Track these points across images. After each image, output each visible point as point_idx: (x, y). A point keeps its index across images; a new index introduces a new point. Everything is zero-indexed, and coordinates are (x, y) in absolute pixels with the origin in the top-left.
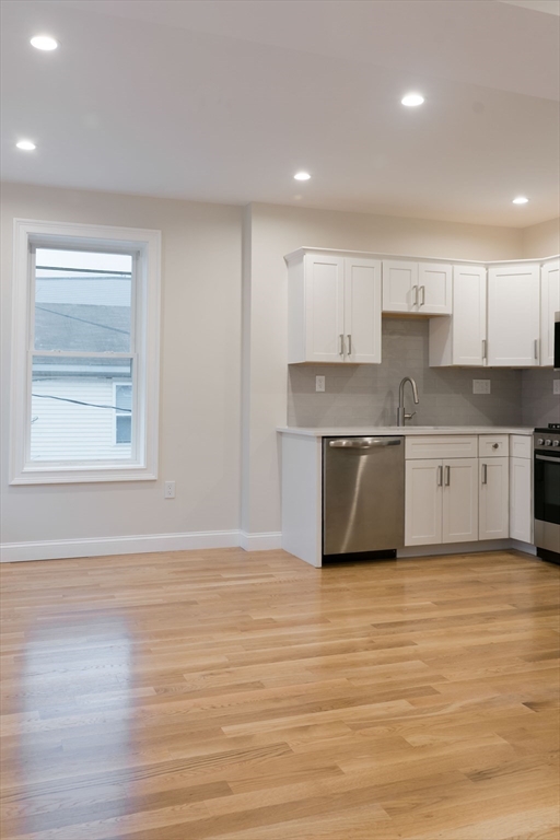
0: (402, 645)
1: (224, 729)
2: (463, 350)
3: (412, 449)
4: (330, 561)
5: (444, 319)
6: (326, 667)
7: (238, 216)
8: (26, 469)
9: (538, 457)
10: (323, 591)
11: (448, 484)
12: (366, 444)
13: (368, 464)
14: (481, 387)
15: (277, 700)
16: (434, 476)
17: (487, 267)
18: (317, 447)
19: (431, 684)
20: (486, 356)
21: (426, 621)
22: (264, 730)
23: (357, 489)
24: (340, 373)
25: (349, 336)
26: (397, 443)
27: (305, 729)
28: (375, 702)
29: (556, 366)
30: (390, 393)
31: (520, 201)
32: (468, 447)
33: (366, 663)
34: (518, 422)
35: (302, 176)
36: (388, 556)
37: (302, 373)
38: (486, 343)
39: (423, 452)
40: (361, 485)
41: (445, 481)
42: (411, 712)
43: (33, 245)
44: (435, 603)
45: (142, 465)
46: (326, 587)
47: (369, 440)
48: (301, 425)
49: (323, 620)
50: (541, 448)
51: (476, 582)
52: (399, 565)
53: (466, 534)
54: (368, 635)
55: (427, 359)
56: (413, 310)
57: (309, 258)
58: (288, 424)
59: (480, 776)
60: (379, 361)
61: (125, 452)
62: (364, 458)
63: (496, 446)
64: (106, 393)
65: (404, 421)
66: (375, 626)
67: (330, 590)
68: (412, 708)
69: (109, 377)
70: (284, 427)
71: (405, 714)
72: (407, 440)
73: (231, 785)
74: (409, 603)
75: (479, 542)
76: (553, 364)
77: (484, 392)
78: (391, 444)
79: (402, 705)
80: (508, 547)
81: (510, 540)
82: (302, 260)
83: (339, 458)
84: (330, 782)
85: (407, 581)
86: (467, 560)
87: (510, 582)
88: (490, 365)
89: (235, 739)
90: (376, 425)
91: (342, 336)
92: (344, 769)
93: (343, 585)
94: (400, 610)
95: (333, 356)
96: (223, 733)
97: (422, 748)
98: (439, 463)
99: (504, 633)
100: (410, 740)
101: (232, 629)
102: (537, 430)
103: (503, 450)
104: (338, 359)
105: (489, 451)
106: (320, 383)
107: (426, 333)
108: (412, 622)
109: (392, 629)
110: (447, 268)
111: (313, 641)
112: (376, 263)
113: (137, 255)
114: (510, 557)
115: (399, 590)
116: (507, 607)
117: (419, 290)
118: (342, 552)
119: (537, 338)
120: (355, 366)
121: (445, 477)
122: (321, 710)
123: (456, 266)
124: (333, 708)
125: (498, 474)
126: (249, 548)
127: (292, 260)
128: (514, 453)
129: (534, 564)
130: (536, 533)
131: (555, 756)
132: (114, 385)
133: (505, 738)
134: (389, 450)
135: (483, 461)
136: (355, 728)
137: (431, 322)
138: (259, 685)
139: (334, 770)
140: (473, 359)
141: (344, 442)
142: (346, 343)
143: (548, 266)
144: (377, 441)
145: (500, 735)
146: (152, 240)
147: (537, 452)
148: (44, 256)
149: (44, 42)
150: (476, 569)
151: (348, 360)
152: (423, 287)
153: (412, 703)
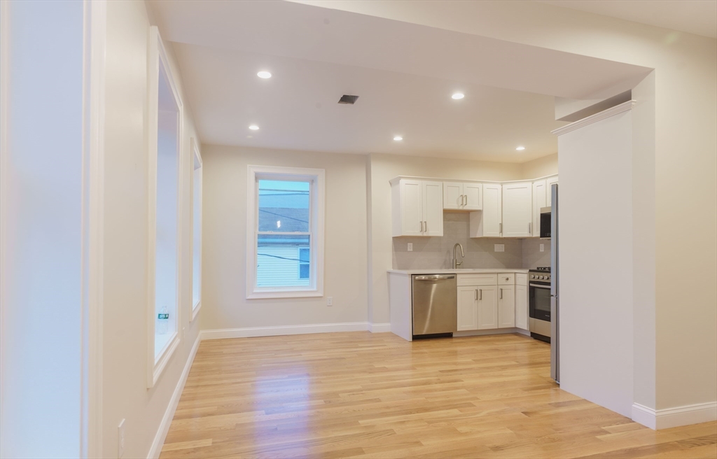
0: (455, 381)
1: (360, 422)
2: (488, 229)
3: (460, 280)
4: (416, 338)
5: (479, 212)
6: (415, 392)
7: (364, 160)
8: (255, 291)
9: (531, 285)
10: (413, 353)
11: (481, 299)
12: (435, 278)
13: (437, 288)
14: (499, 248)
15: (388, 408)
16: (474, 293)
17: (502, 184)
18: (408, 280)
19: (471, 402)
20: (501, 232)
21: (469, 369)
22: (380, 422)
23: (431, 301)
24: (421, 242)
25: (425, 222)
26: (453, 277)
27: (403, 422)
28: (440, 410)
29: (541, 237)
30: (449, 252)
31: (520, 148)
32: (492, 280)
33: (436, 390)
34: (520, 266)
35: (398, 138)
36: (448, 336)
37: (400, 242)
38: (501, 225)
39: (466, 282)
40: (433, 300)
41: (479, 297)
42: (460, 416)
43: (258, 177)
44: (474, 360)
45: (315, 289)
46: (414, 351)
47: (437, 276)
48: (399, 269)
49: (413, 368)
50: (533, 280)
51: (497, 350)
52: (454, 340)
53: (492, 325)
54: (437, 376)
55: (469, 234)
56: (461, 208)
57: (403, 182)
58: (393, 268)
59: (497, 449)
60: (442, 235)
61: (305, 282)
62: (435, 286)
63: (507, 279)
64: (294, 253)
65: (457, 266)
66: (440, 371)
67: (416, 353)
68: (461, 413)
69: (298, 244)
70: (391, 269)
71: (456, 416)
72: (458, 276)
73: (364, 450)
74: (460, 360)
75: (498, 329)
76: (539, 235)
77: (501, 251)
78: (449, 278)
79: (455, 412)
80: (515, 332)
81: (516, 328)
82: (399, 183)
83: (421, 286)
84: (417, 449)
85: (459, 348)
86: (492, 338)
87: (516, 350)
88: (504, 236)
89: (365, 427)
90: (441, 268)
91: (421, 222)
92: (423, 443)
93: (425, 350)
94: (455, 364)
95: (417, 233)
96: (359, 424)
97: (466, 434)
98: (476, 288)
99: (512, 376)
100: (459, 429)
101: (365, 372)
102: (530, 271)
103: (512, 281)
104: (420, 234)
105: (504, 281)
106: (410, 247)
107: (468, 220)
108: (461, 370)
109: (450, 373)
110: (480, 185)
111: (407, 379)
112: (440, 184)
113: (312, 181)
114: (516, 337)
115: (455, 353)
116: (514, 363)
117: (464, 197)
118: (423, 333)
119: (531, 222)
120: (429, 238)
121: (479, 295)
122: (411, 413)
123: (484, 185)
124: (418, 412)
125: (508, 294)
126: (373, 332)
127: (394, 183)
128: (518, 283)
129: (529, 341)
130: (530, 324)
131: (539, 439)
132: (299, 248)
133: (511, 430)
134: (448, 281)
135: (500, 287)
136: (429, 422)
137: (471, 214)
138: (378, 400)
139: (418, 443)
140: (496, 234)
141: (423, 277)
142: (423, 225)
143: (536, 183)
144: (441, 276)
145: (508, 428)
146: (320, 174)
147: (530, 282)
148: (263, 184)
149: (264, 75)
150: (497, 343)
151: (425, 235)
152: (466, 196)
153: (461, 411)
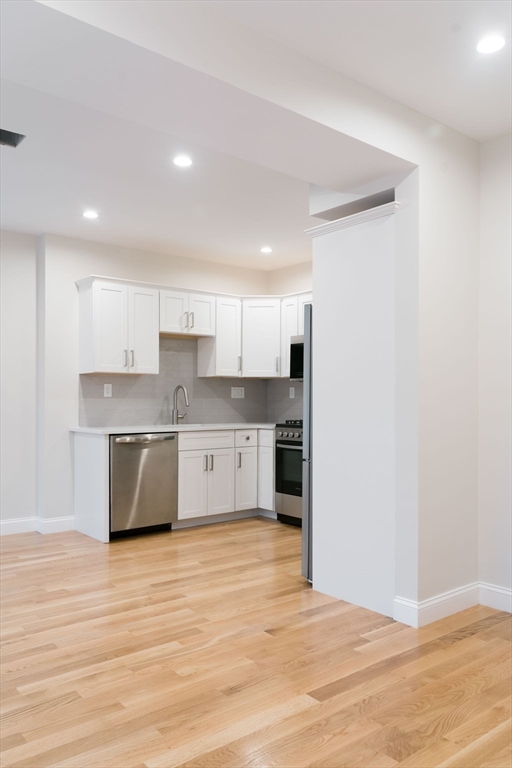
0: (174, 598)
1: (19, 689)
2: (223, 364)
3: (183, 442)
4: (116, 536)
5: (209, 339)
6: (112, 624)
7: (33, 243)
9: (279, 445)
10: (110, 562)
11: (212, 469)
12: (146, 440)
13: (149, 456)
14: (237, 393)
15: (68, 656)
16: (202, 461)
17: (242, 299)
18: (104, 444)
19: (197, 626)
20: (241, 369)
21: (194, 577)
22: (54, 684)
23: (140, 476)
24: (125, 382)
25: (132, 351)
26: (172, 438)
27: (93, 677)
28: (151, 646)
29: (291, 377)
30: (167, 398)
31: (266, 250)
32: (227, 440)
33: (145, 616)
34: (264, 419)
35: (91, 214)
36: (164, 529)
37: (92, 381)
38: (241, 358)
39: (192, 444)
40: (143, 478)
41: (210, 467)
42: (181, 650)
44: (201, 563)
46: (113, 558)
47: (149, 436)
48: (91, 425)
49: (110, 586)
50: (281, 439)
51: (233, 543)
52: (173, 535)
53: (227, 508)
54: (148, 594)
55: (196, 371)
56: (185, 331)
57: (97, 284)
58: (80, 425)
59: (232, 691)
60: (157, 372)
62: (145, 452)
63: (248, 438)
65: (178, 420)
66: (152, 586)
67: (116, 561)
68: (182, 646)
70: (76, 427)
71: (176, 652)
72: (180, 435)
73: (24, 736)
74: (181, 564)
75: (236, 512)
76: (289, 375)
77: (239, 397)
78: (167, 439)
79: (174, 645)
80: (257, 515)
81: (258, 509)
82: (91, 286)
83: (124, 453)
84: (114, 717)
85: (180, 547)
86: (226, 527)
87: (258, 541)
88: (244, 376)
89: (29, 696)
90: (155, 424)
91: (126, 351)
92: (125, 704)
93: (129, 555)
94: (174, 571)
95: (119, 368)
96: (18, 693)
97: (189, 677)
98: (205, 453)
99: (252, 580)
100: (178, 672)
101: (28, 602)
102: (278, 426)
103: (253, 441)
104: (124, 371)
105: (243, 442)
106: (108, 390)
107: (195, 350)
108: (183, 579)
109: (167, 587)
110: (211, 299)
111: (101, 604)
112: (155, 292)
114: (258, 522)
115: (174, 555)
116: (256, 560)
117: (190, 316)
118: (128, 528)
119: (278, 355)
120: (137, 376)
121: (209, 464)
122: (106, 659)
123: (219, 299)
124: (116, 656)
125: (249, 460)
126: (43, 532)
127: (82, 286)
128: (261, 444)
129: (275, 526)
130: (277, 503)
131: (286, 666)
133: (251, 659)
134: (165, 445)
135: (238, 450)
136: (134, 669)
137: (200, 342)
138: (53, 647)
139: (117, 706)
140: (233, 372)
141: (128, 439)
142: (129, 357)
143: (287, 301)
144: (155, 437)
145: (247, 657)
147: (277, 442)
150: (233, 534)
151: (132, 371)
152: (192, 313)
153: (182, 643)
